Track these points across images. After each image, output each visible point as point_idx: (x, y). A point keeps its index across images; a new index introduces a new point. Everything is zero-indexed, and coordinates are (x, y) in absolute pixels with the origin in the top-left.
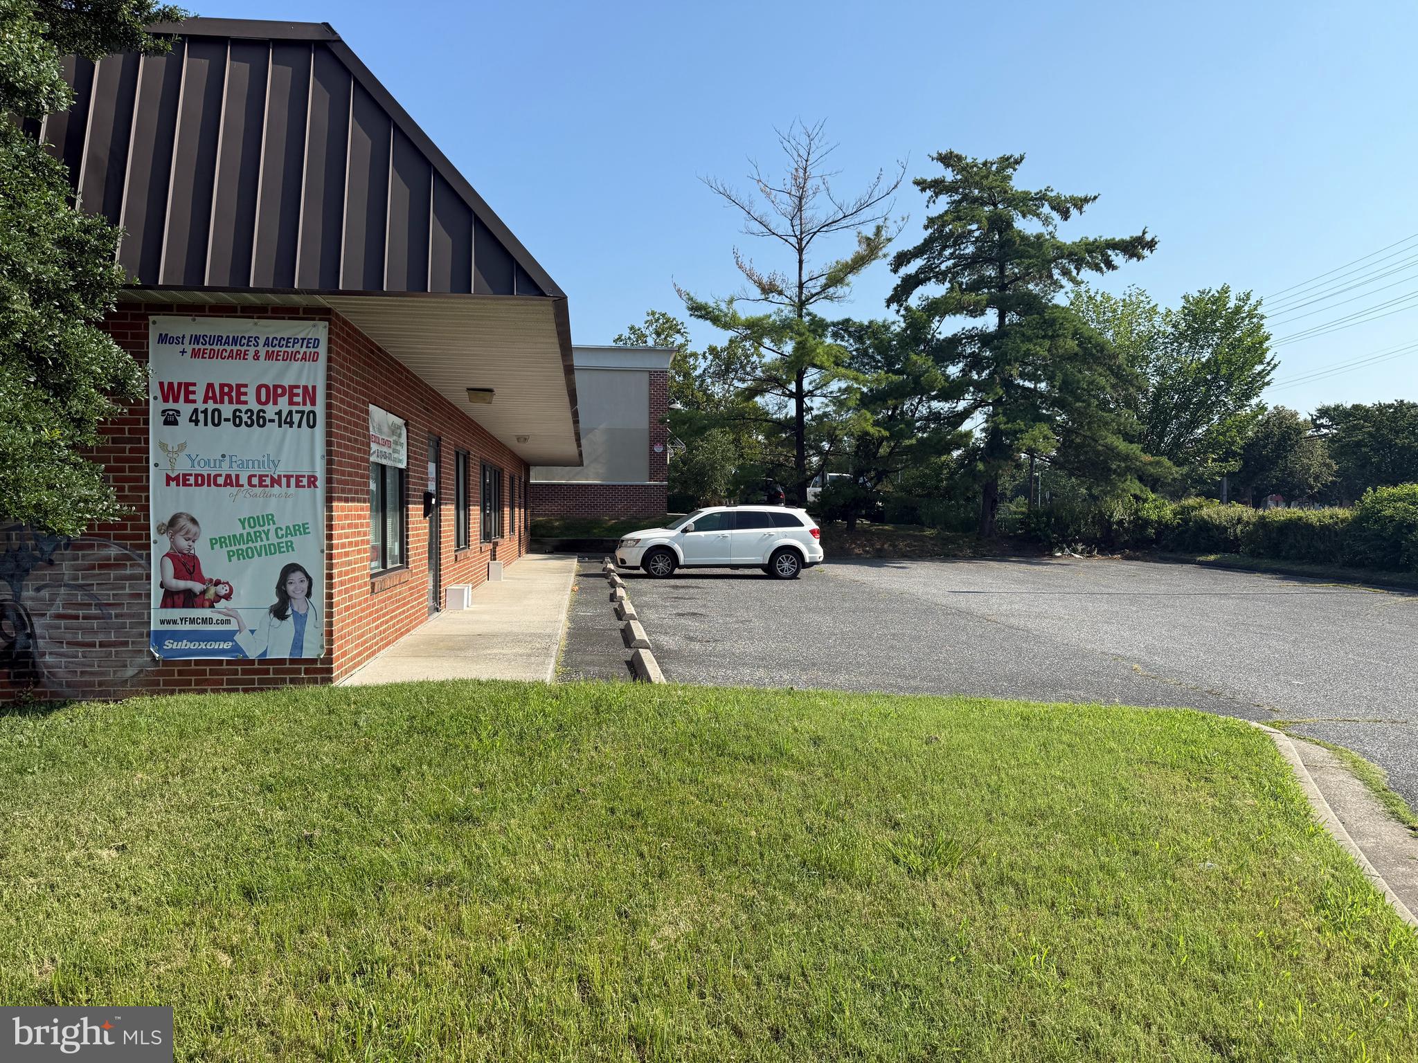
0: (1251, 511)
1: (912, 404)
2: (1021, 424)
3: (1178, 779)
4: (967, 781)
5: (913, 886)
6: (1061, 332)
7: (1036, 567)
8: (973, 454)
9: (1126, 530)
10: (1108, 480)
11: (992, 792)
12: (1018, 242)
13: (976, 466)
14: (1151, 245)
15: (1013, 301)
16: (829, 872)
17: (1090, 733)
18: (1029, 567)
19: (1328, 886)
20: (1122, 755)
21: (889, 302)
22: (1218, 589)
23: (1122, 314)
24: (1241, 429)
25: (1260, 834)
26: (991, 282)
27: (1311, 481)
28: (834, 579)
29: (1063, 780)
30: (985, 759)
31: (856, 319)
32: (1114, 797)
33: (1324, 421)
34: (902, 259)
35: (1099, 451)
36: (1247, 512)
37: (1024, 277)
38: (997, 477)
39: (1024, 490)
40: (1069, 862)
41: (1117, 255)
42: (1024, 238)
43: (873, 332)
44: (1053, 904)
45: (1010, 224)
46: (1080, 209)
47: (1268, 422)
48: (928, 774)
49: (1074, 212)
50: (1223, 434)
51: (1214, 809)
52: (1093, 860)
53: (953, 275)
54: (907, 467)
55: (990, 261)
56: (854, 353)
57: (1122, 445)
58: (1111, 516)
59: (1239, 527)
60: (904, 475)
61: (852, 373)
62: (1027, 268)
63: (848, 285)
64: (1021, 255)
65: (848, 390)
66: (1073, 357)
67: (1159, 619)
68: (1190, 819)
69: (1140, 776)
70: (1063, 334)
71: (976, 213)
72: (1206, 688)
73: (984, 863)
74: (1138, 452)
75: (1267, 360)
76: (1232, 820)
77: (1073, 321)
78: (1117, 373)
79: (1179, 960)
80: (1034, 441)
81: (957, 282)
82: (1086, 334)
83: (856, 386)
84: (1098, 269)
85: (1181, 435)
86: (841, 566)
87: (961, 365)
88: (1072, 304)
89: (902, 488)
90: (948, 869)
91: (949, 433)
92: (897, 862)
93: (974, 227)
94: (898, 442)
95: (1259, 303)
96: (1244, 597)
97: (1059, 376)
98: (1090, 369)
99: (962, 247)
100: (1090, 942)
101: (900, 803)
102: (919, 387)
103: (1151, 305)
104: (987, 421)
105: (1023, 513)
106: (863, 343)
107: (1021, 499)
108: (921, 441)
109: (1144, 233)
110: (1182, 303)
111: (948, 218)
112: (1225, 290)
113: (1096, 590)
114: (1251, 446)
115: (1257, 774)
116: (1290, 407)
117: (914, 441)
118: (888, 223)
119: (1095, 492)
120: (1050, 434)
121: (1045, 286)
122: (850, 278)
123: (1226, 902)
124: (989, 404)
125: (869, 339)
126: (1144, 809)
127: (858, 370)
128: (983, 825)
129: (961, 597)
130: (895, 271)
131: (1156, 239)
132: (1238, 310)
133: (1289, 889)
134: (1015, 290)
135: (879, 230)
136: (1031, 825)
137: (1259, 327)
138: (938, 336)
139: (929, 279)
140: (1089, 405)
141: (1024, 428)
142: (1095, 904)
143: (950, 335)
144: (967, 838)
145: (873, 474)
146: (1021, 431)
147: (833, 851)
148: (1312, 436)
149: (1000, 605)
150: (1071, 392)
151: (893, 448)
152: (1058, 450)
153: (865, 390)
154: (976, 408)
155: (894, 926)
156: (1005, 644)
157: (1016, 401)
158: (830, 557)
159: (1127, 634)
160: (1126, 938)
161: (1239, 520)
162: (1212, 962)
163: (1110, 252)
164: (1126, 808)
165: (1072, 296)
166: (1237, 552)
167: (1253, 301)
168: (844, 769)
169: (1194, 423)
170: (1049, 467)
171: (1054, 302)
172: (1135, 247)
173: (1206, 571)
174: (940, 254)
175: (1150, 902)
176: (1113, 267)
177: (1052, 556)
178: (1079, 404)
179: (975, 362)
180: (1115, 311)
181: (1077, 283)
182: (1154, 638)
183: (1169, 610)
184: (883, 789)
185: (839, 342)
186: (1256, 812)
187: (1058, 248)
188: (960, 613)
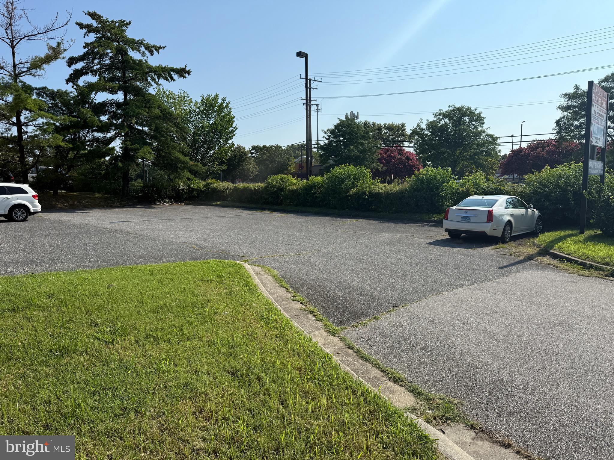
0: (231, 185)
1: (84, 133)
2: (137, 146)
3: (213, 285)
4: (128, 300)
5: (108, 348)
6: (153, 106)
7: (149, 210)
8: (116, 158)
9: (186, 193)
10: (176, 171)
11: (139, 303)
12: (131, 62)
13: (118, 164)
14: (189, 72)
15: (130, 89)
16: (64, 352)
17: (179, 273)
18: (146, 209)
19: (264, 311)
20: (192, 279)
21: (68, 81)
22: (222, 214)
23: (178, 101)
24: (226, 153)
25: (242, 299)
26: (119, 79)
27: (250, 173)
28: (48, 220)
29: (169, 293)
30: (135, 290)
31: (50, 87)
32: (190, 296)
33: (254, 151)
34: (72, 61)
35: (172, 159)
36: (230, 185)
37: (134, 79)
38: (129, 170)
39: (140, 176)
40: (174, 323)
41: (175, 75)
42: (134, 61)
43: (60, 95)
44: (170, 341)
45: (126, 53)
46: (158, 51)
47: (235, 150)
48: (110, 300)
49: (155, 52)
50: (220, 154)
51: (226, 293)
52: (184, 321)
53: (100, 73)
54: (84, 164)
55: (118, 69)
56: (50, 105)
57: (182, 157)
58: (179, 187)
59: (228, 191)
60: (82, 168)
61: (50, 115)
62: (136, 74)
63: (43, 69)
64: (133, 69)
65: (47, 124)
66: (158, 118)
67: (201, 227)
68: (218, 298)
69: (199, 286)
70: (154, 107)
71: (110, 44)
72: (220, 251)
73: (139, 331)
74: (188, 160)
75: (234, 126)
76: (233, 296)
77: (158, 101)
78: (177, 125)
79: (218, 348)
80: (144, 154)
81: (103, 76)
82: (164, 108)
83: (52, 122)
84: (167, 80)
85: (204, 154)
86: (52, 213)
87: (107, 116)
88: (156, 94)
89: (81, 174)
90: (123, 338)
91: (104, 148)
92: (99, 339)
93: (109, 51)
94: (78, 151)
95: (229, 103)
96: (230, 217)
97: (153, 125)
98: (166, 123)
99: (104, 60)
100: (185, 351)
101: (97, 315)
102: (86, 125)
103: (190, 98)
104: (122, 144)
105: (141, 186)
106: (55, 101)
107: (139, 180)
108: (89, 151)
109: (186, 67)
110: (201, 99)
111: (95, 45)
112: (217, 96)
113: (175, 217)
114: (230, 160)
115: (240, 279)
116: (242, 145)
117: (86, 151)
118: (64, 42)
119: (171, 177)
120: (151, 151)
121: (145, 84)
122: (44, 66)
123: (232, 324)
124: (122, 136)
125: (58, 99)
126: (202, 298)
127: (53, 114)
128: (137, 316)
129: (116, 225)
130: (69, 66)
131: (191, 70)
132: (222, 103)
133: (253, 315)
134: (131, 84)
135: (59, 44)
136: (157, 312)
137: (230, 113)
138: (95, 101)
139: (88, 73)
140: (167, 139)
141: (139, 148)
142: (186, 337)
143: (101, 101)
144: (131, 323)
145: (65, 167)
146: (139, 149)
147: (66, 342)
148: (250, 157)
149: (135, 226)
150: (159, 132)
151: (76, 154)
152: (155, 158)
153: (58, 124)
154: (116, 137)
155: (101, 366)
156: (139, 243)
157: (135, 135)
158: (45, 209)
159: (189, 234)
160: (198, 346)
161: (228, 188)
162: (229, 346)
163: (172, 73)
164: (195, 299)
165: (156, 90)
166: (227, 200)
167: (227, 101)
168: (66, 305)
169: (209, 149)
170: (151, 166)
171: (149, 92)
172: (182, 72)
173: (217, 208)
174: (93, 62)
175: (206, 331)
176: (174, 80)
177: (155, 204)
178: (163, 138)
179: (114, 116)
180: (175, 99)
181: (159, 85)
182: (200, 235)
183: (204, 224)
184: (88, 311)
185: (40, 98)
186: (240, 291)
187: (149, 68)
188: (116, 231)
